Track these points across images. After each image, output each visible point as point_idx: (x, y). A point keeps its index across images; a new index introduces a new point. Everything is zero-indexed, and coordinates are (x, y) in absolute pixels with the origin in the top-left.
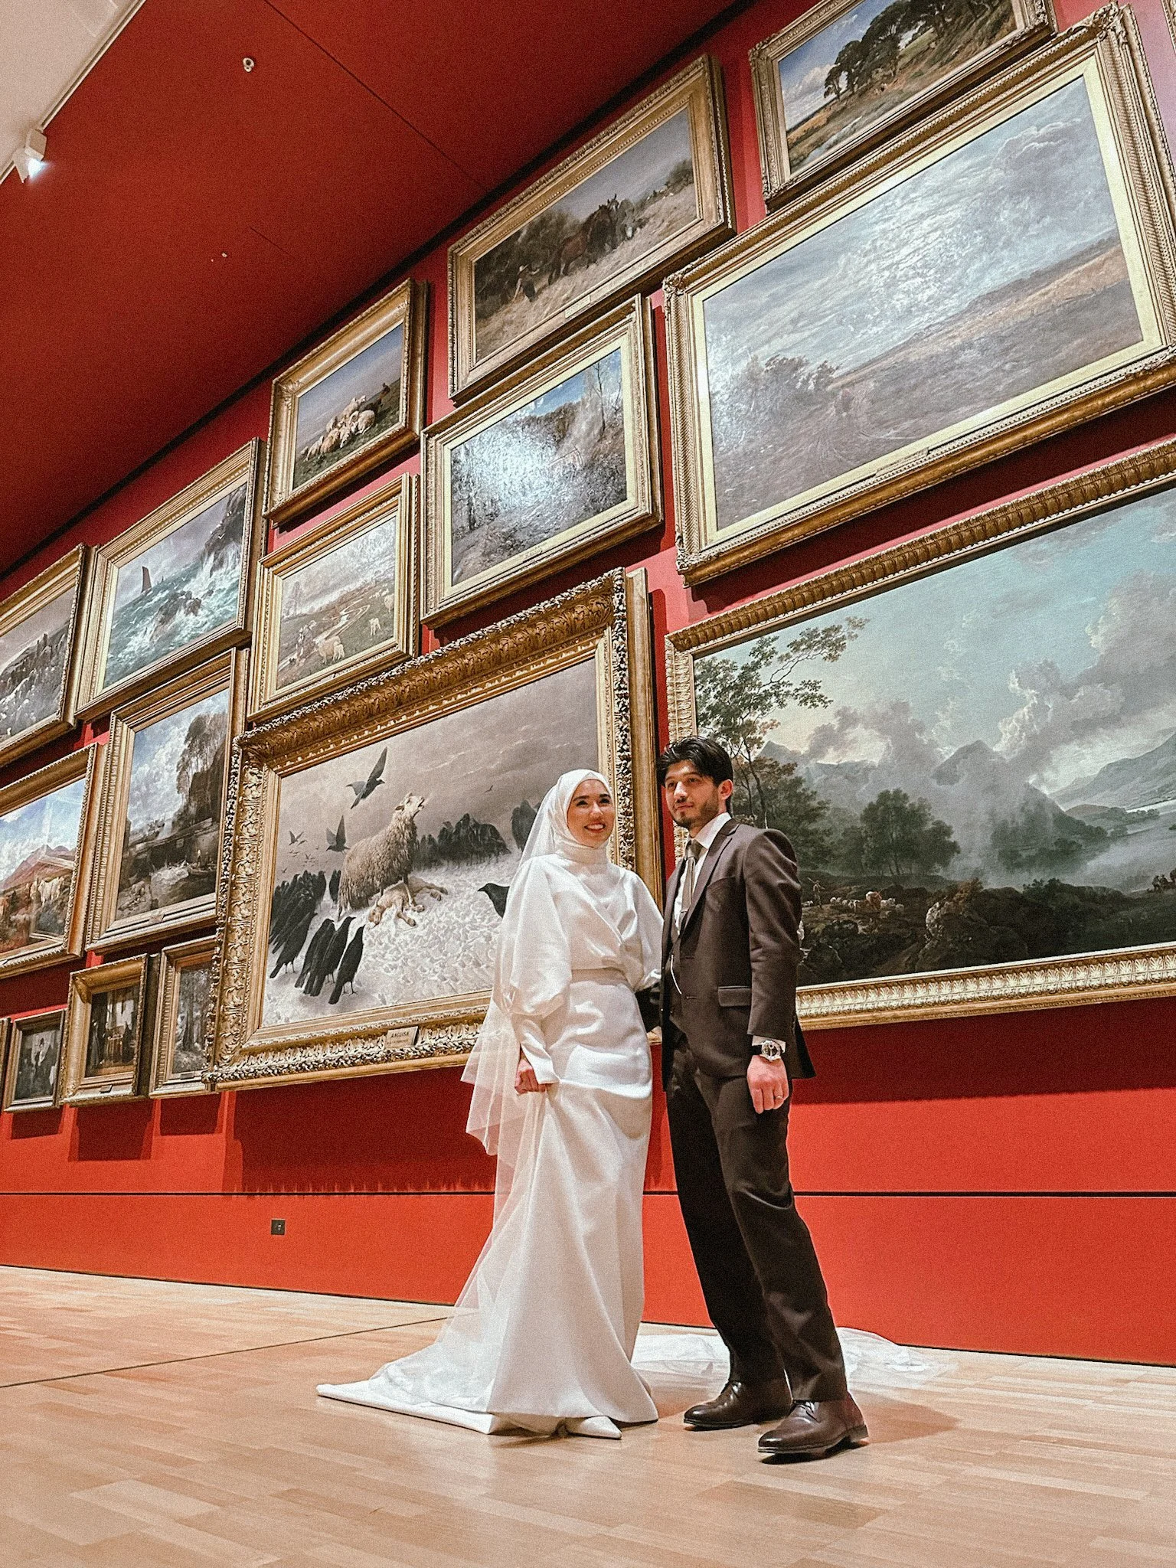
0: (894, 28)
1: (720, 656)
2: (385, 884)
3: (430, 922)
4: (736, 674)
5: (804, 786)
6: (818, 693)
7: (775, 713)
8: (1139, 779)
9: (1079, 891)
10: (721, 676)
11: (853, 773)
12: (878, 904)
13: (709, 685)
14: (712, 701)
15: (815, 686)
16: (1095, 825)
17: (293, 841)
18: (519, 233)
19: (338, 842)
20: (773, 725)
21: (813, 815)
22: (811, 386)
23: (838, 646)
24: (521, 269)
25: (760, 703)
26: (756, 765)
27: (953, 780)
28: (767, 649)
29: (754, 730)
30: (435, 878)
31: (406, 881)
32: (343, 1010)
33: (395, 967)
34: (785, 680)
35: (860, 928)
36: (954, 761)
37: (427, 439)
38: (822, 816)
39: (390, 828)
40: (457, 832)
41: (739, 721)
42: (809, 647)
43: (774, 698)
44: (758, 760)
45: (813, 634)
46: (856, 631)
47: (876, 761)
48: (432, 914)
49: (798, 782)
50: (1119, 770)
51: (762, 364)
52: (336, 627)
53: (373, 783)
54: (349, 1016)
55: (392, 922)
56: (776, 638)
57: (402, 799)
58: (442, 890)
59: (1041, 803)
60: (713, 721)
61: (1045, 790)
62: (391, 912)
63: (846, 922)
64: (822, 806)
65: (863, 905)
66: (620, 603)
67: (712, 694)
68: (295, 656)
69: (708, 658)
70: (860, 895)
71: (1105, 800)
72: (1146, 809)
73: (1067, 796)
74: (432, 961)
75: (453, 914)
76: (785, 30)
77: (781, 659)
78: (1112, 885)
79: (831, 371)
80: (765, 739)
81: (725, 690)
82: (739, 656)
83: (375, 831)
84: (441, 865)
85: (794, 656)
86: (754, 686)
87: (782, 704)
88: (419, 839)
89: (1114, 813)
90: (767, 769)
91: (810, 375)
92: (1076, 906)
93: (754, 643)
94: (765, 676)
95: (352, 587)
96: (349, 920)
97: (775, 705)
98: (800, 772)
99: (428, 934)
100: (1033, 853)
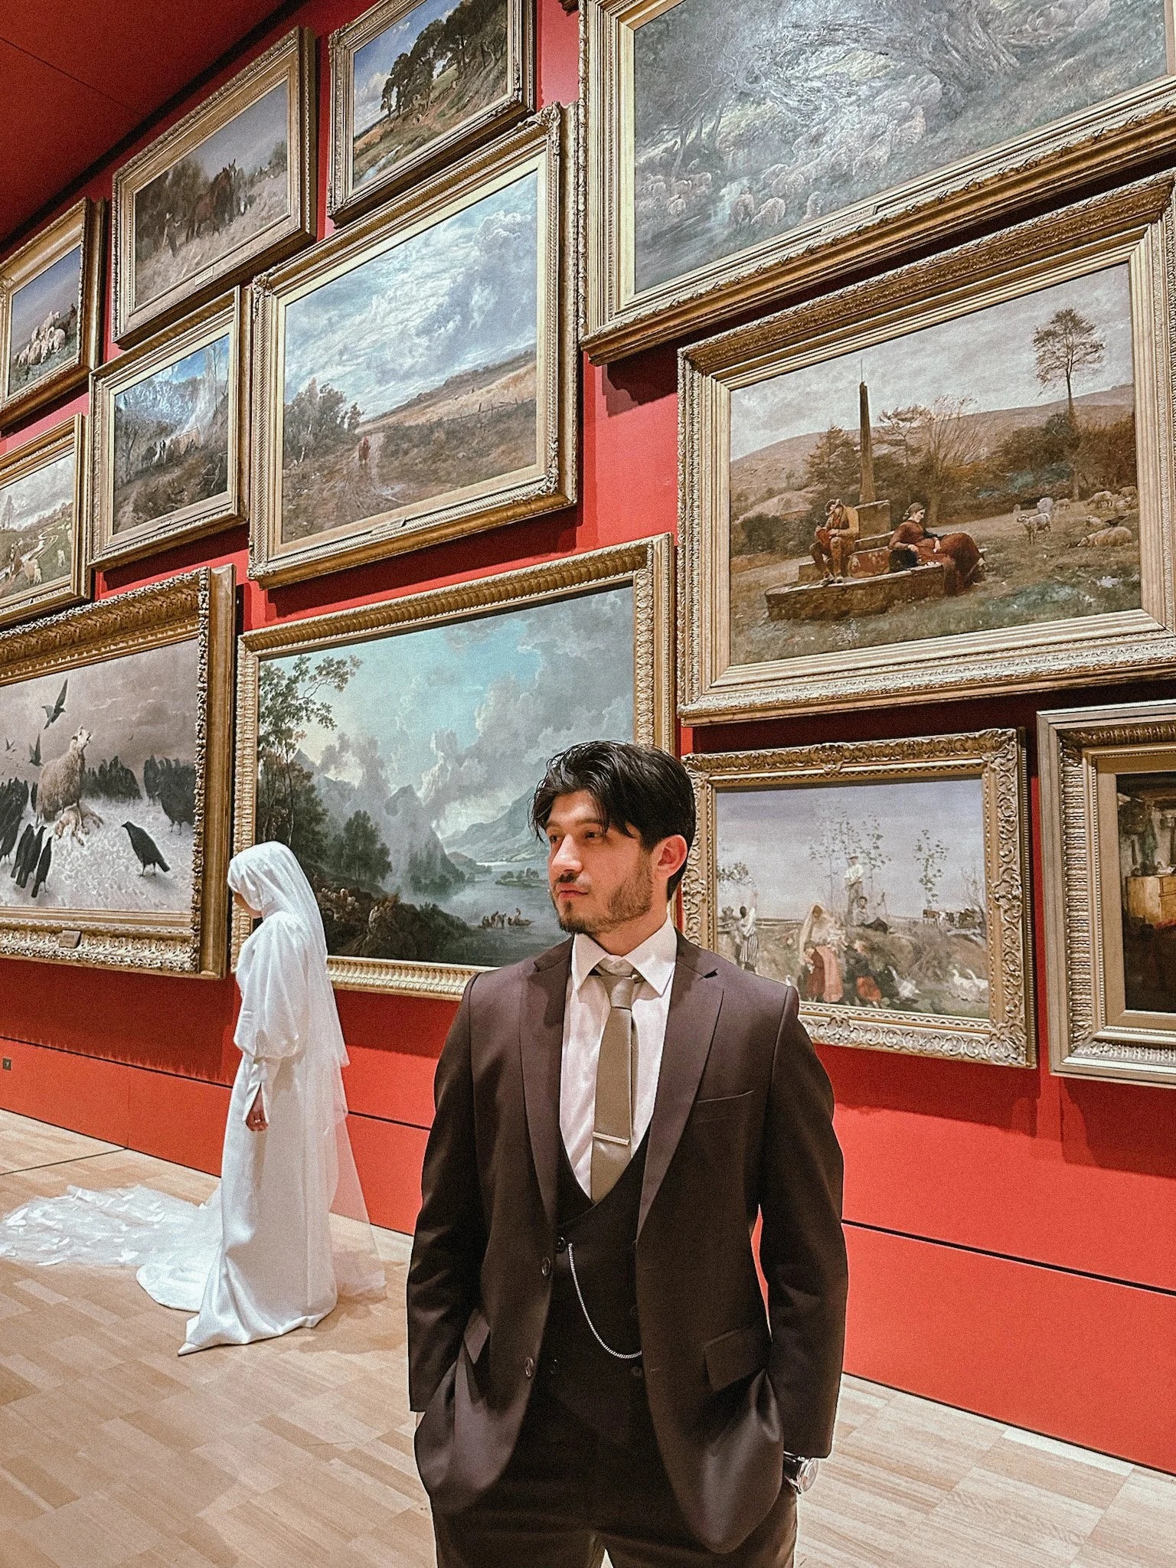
0: (432, 51)
1: (276, 663)
2: (66, 804)
3: (93, 845)
4: (284, 682)
5: (316, 793)
6: (330, 716)
7: (303, 727)
8: (485, 841)
9: (446, 916)
10: (275, 681)
11: (343, 789)
12: (346, 899)
13: (267, 688)
14: (269, 703)
15: (328, 709)
16: (460, 868)
17: (8, 748)
18: (166, 173)
19: (36, 760)
20: (302, 736)
21: (318, 818)
22: (346, 426)
23: (343, 679)
24: (168, 216)
25: (295, 714)
26: (291, 766)
27: (394, 812)
28: (304, 667)
29: (291, 737)
30: (95, 806)
31: (78, 806)
32: (39, 904)
33: (70, 877)
34: (312, 698)
35: (335, 916)
36: (396, 797)
37: (96, 380)
38: (324, 820)
39: (68, 754)
40: (110, 770)
41: (284, 727)
42: (328, 674)
43: (304, 713)
44: (292, 763)
45: (330, 663)
46: (355, 670)
47: (356, 784)
48: (94, 839)
49: (313, 788)
50: (478, 830)
51: (319, 388)
52: (36, 550)
53: (58, 710)
54: (42, 911)
55: (68, 838)
56: (309, 659)
57: (76, 731)
58: (100, 820)
59: (437, 844)
60: (268, 720)
61: (439, 836)
62: (68, 830)
63: (329, 909)
64: (325, 811)
65: (338, 897)
66: (204, 602)
67: (270, 696)
68: (8, 570)
69: (268, 663)
70: (337, 890)
71: (467, 852)
72: (486, 864)
73: (449, 844)
74: (93, 879)
75: (106, 841)
76: (357, 21)
77: (311, 678)
78: (463, 917)
79: (359, 414)
80: (297, 747)
81: (278, 695)
82: (285, 666)
83: (59, 755)
84: (99, 797)
85: (319, 678)
86: (294, 697)
87: (309, 720)
88: (87, 770)
89: (470, 863)
90: (296, 773)
91: (346, 413)
92: (443, 928)
93: (295, 659)
94: (301, 689)
95: (47, 513)
96: (43, 829)
97: (305, 718)
98: (314, 781)
99: (91, 854)
100: (428, 882)
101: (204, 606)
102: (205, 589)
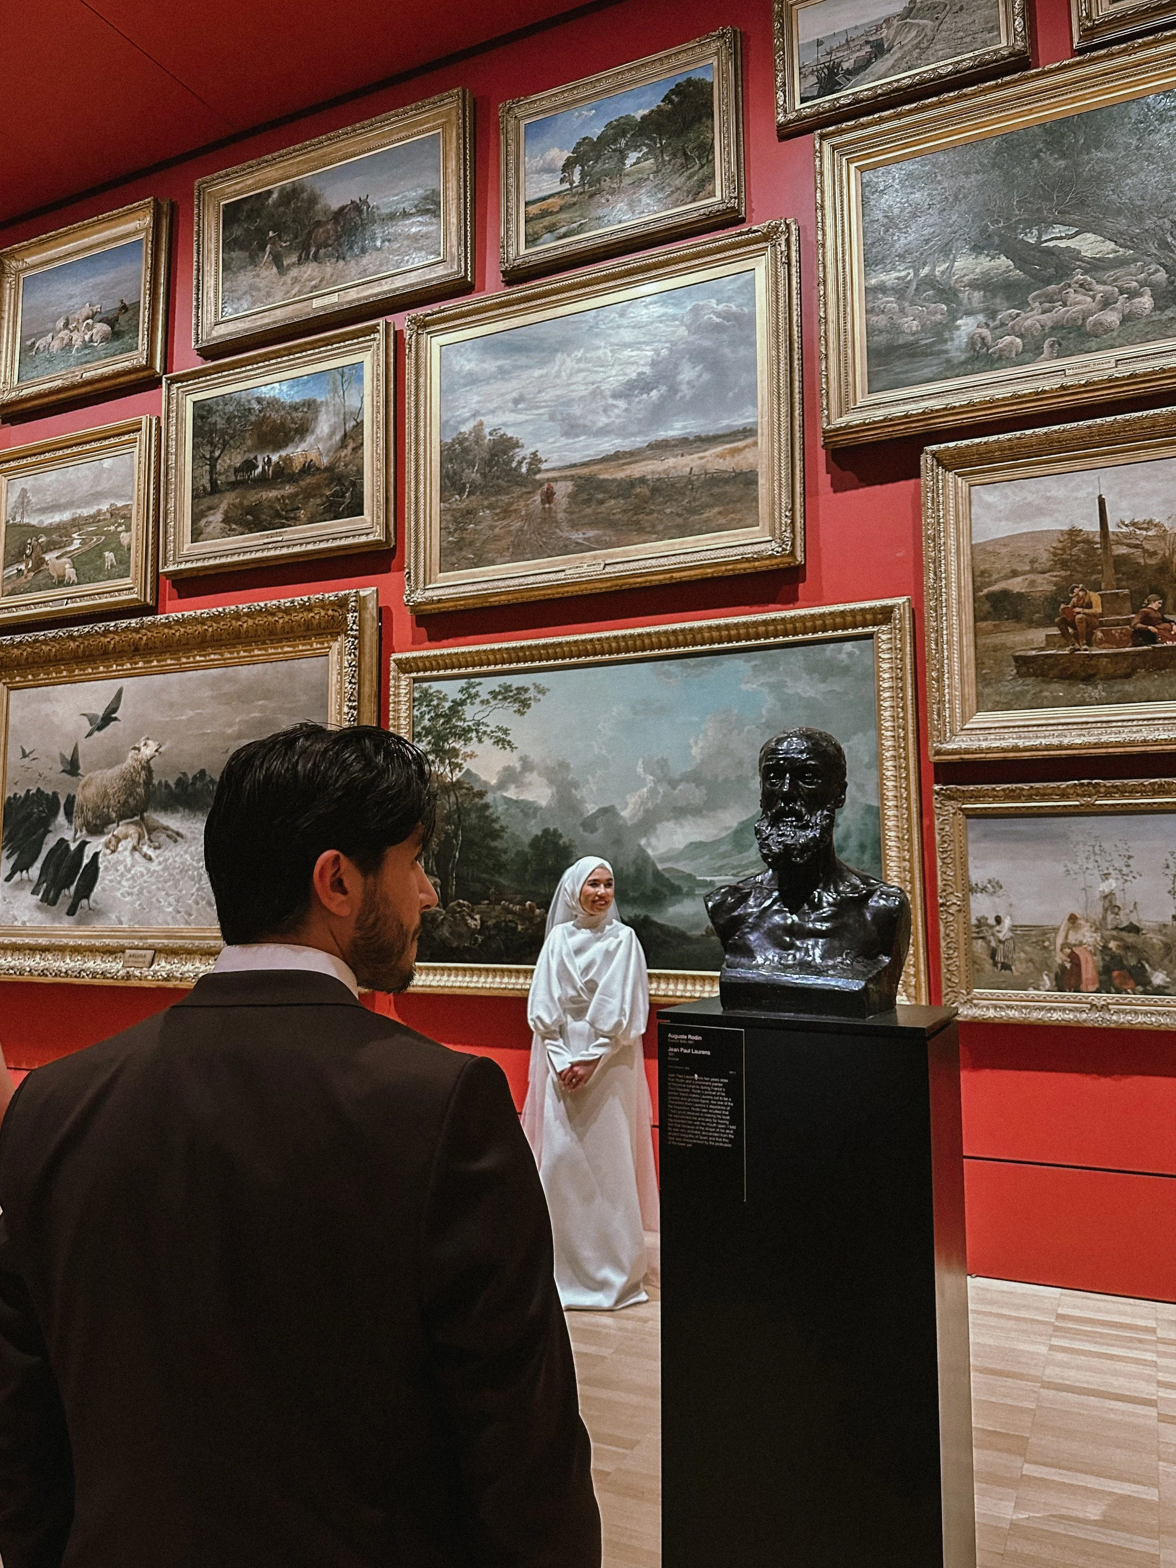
0: (623, 142)
1: (435, 686)
2: (121, 817)
3: (166, 860)
4: (447, 705)
5: (491, 810)
6: (508, 738)
7: (473, 746)
8: (707, 857)
9: (661, 927)
10: (435, 703)
11: (527, 809)
12: (533, 912)
13: (424, 709)
14: (426, 723)
15: (506, 732)
16: (677, 883)
17: (25, 755)
18: (270, 192)
19: (72, 767)
20: (472, 756)
21: (495, 835)
22: (524, 470)
23: (525, 704)
24: (271, 234)
25: (464, 734)
26: (457, 785)
27: (593, 830)
28: (473, 691)
29: (457, 756)
30: (172, 821)
31: (142, 818)
32: (80, 922)
33: (129, 894)
34: (484, 720)
35: (520, 927)
36: (594, 816)
37: (169, 385)
38: (501, 837)
39: (124, 765)
40: (193, 784)
41: (447, 746)
42: (505, 699)
43: (474, 734)
44: (458, 781)
45: (508, 689)
46: (539, 696)
47: (543, 803)
48: (167, 854)
49: (487, 806)
50: (696, 848)
51: (487, 430)
52: (68, 549)
53: (108, 718)
54: (83, 930)
55: (127, 853)
56: (480, 684)
57: (138, 741)
58: (178, 834)
59: (646, 859)
60: (426, 740)
61: (650, 852)
62: (126, 845)
63: (510, 921)
64: (503, 829)
65: (523, 910)
66: (354, 623)
67: (427, 717)
68: (23, 567)
69: (425, 685)
70: (522, 903)
71: (685, 867)
72: (708, 879)
73: (663, 859)
74: (168, 895)
75: (187, 856)
76: (534, 97)
77: (482, 702)
78: (682, 927)
79: (540, 461)
80: (466, 766)
81: (438, 716)
82: (451, 690)
83: (110, 766)
84: (178, 811)
85: (493, 703)
86: (460, 719)
87: (480, 741)
88: (155, 782)
89: (690, 877)
90: (464, 791)
91: (524, 458)
92: (658, 937)
93: (463, 683)
94: (470, 712)
95: (86, 512)
96: (84, 844)
97: (475, 739)
98: (489, 798)
99: (163, 870)
100: (636, 894)
101: (355, 627)
102: (355, 611)
